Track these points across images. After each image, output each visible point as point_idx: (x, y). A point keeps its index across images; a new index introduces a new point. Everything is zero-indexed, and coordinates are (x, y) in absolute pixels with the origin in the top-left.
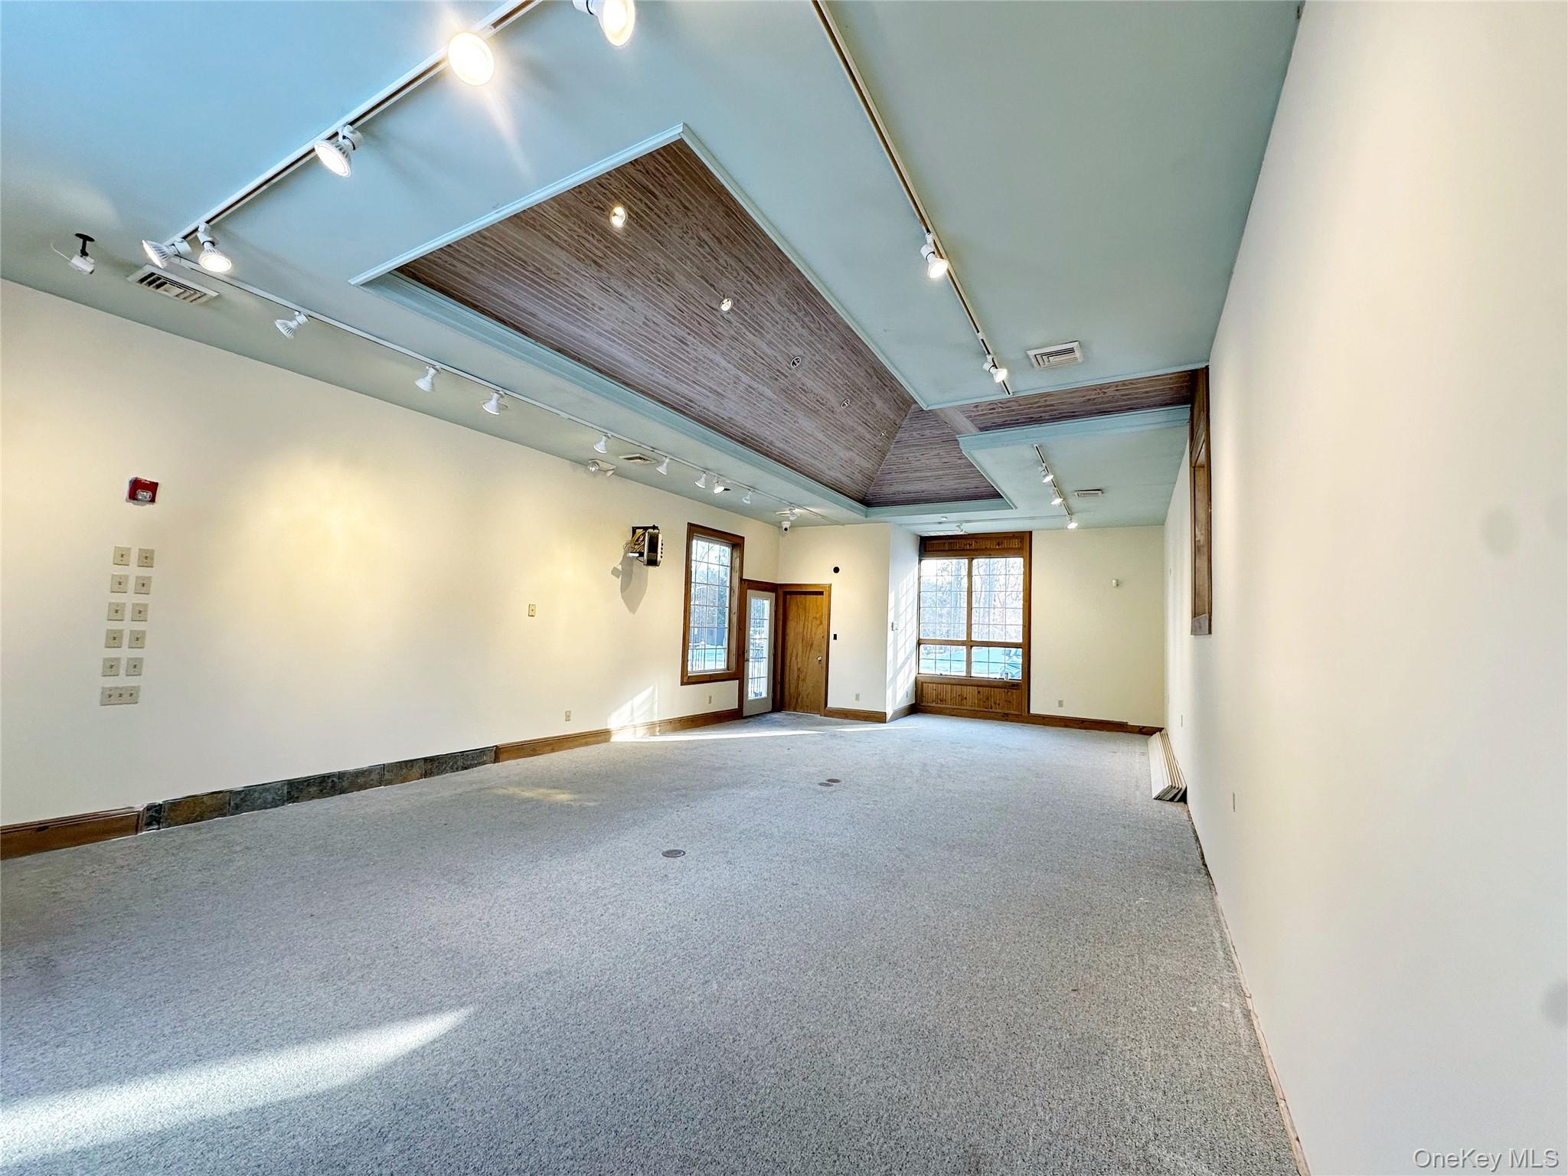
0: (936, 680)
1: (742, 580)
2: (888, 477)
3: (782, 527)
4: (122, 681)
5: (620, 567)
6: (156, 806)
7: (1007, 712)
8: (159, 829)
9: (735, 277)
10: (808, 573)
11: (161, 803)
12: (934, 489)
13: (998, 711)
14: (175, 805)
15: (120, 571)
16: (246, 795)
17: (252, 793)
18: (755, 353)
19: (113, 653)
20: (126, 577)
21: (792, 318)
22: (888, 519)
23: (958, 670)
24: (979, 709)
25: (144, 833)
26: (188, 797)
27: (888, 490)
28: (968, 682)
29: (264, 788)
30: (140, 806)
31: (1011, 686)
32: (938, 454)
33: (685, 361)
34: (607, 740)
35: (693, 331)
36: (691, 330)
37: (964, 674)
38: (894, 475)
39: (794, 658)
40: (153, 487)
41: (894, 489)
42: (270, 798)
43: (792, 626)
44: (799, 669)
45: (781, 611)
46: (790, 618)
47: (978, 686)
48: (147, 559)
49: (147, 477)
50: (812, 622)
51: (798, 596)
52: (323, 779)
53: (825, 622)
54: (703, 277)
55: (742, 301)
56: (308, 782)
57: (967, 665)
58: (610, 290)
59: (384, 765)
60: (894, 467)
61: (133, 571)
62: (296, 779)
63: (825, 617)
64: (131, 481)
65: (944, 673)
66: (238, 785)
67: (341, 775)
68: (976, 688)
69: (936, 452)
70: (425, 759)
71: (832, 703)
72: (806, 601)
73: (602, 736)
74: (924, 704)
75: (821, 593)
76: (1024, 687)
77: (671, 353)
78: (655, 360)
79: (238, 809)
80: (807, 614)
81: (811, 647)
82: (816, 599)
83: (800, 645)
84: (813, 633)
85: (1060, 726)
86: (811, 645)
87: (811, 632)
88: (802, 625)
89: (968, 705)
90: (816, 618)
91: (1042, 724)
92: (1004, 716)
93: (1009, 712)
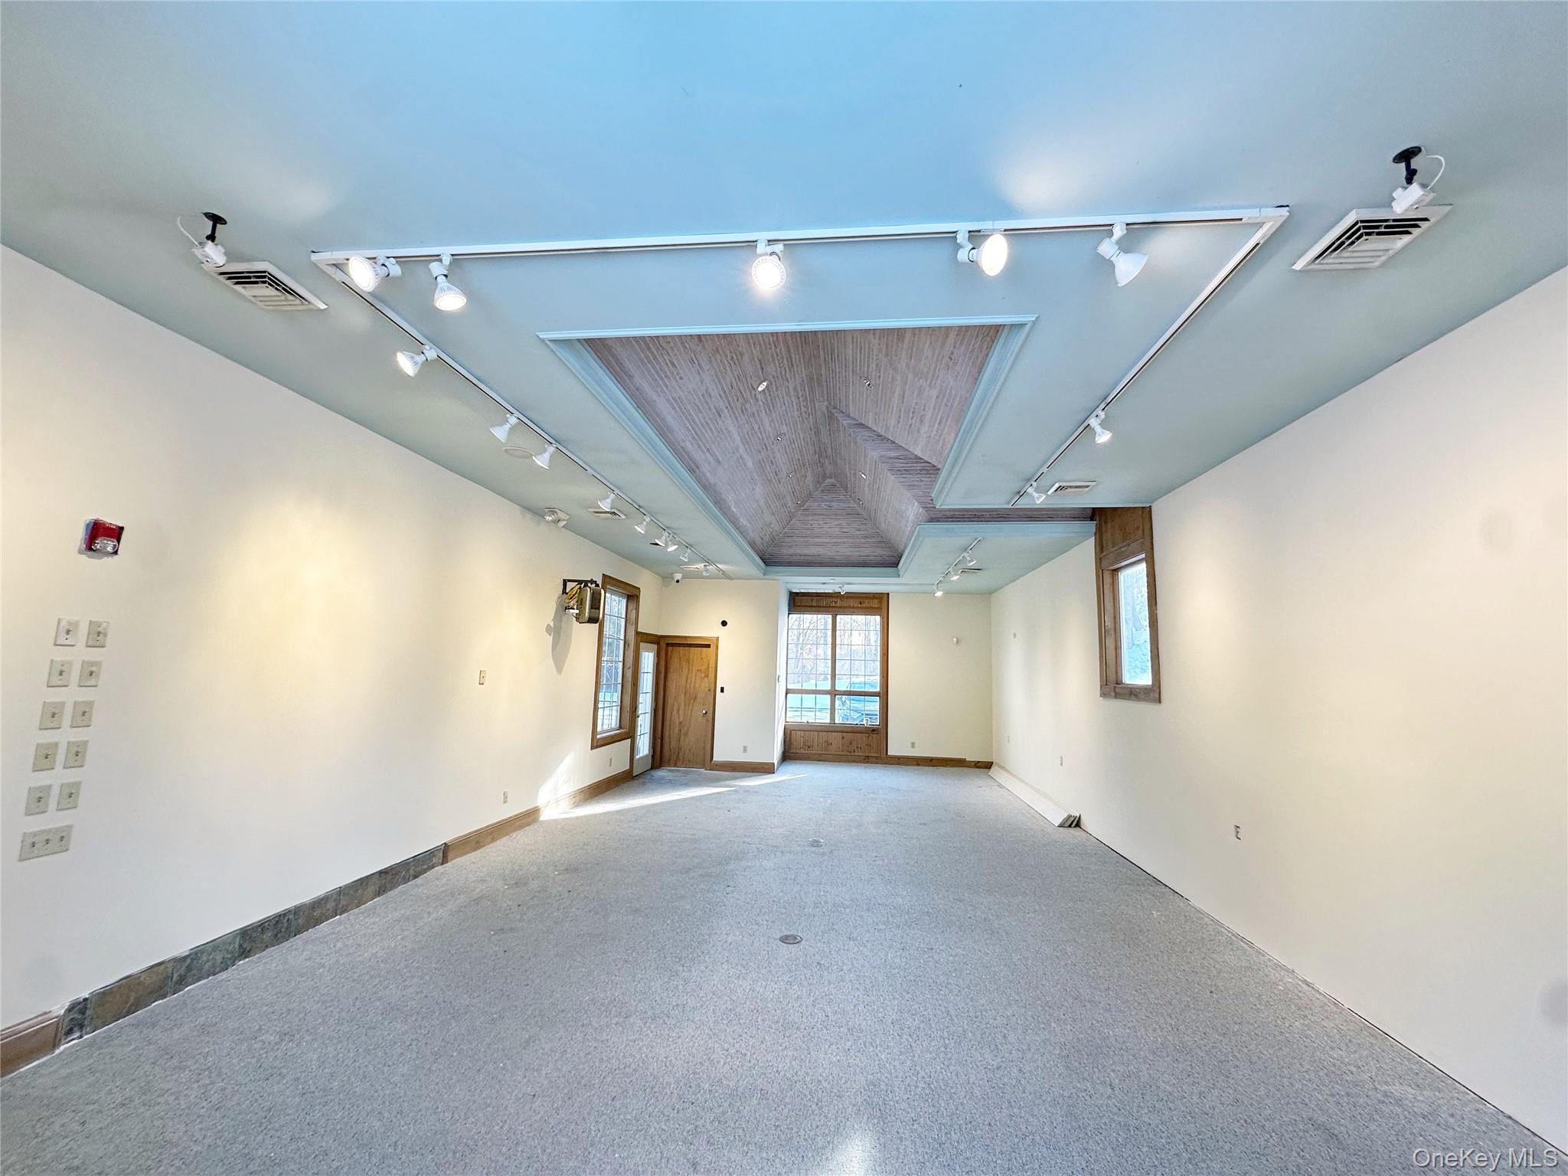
0: (803, 728)
1: (638, 633)
2: (789, 540)
3: (673, 579)
4: (51, 820)
5: (552, 624)
6: (79, 1003)
7: (867, 755)
8: (81, 1037)
9: (779, 364)
10: (697, 624)
11: (87, 996)
12: (829, 554)
13: (860, 754)
14: (104, 996)
15: (60, 655)
16: (193, 960)
17: (199, 955)
18: (759, 428)
19: (43, 779)
20: (70, 663)
21: (795, 401)
22: (779, 578)
23: (824, 718)
24: (843, 753)
25: (62, 1048)
26: (121, 980)
27: (786, 551)
28: (831, 729)
29: (214, 945)
30: (59, 1008)
31: (873, 730)
32: (840, 525)
33: (711, 430)
34: (535, 820)
35: (732, 408)
36: (730, 405)
37: (828, 721)
38: (795, 539)
39: (675, 712)
40: (116, 533)
41: (792, 551)
42: (219, 959)
43: (673, 677)
44: (680, 723)
45: (663, 663)
46: (671, 671)
47: (843, 732)
48: (97, 636)
49: (111, 519)
50: (696, 675)
51: (681, 648)
52: (279, 918)
53: (712, 675)
54: (760, 361)
55: (774, 383)
56: (262, 926)
57: (831, 713)
58: (696, 361)
59: (340, 887)
60: (797, 532)
61: (79, 654)
62: (248, 926)
63: (712, 670)
64: (88, 525)
65: (810, 721)
66: (183, 949)
67: (297, 911)
68: (840, 734)
69: (837, 523)
70: (381, 872)
71: (718, 757)
72: (690, 653)
73: (530, 817)
74: (792, 751)
75: (708, 646)
76: (883, 731)
77: (707, 423)
78: (693, 428)
79: (182, 982)
80: (691, 667)
81: (694, 700)
82: (701, 651)
83: (682, 698)
84: (697, 686)
85: (914, 765)
86: (695, 698)
87: (695, 685)
88: (684, 678)
89: (833, 749)
90: (700, 671)
91: (899, 764)
92: (865, 759)
93: (869, 755)
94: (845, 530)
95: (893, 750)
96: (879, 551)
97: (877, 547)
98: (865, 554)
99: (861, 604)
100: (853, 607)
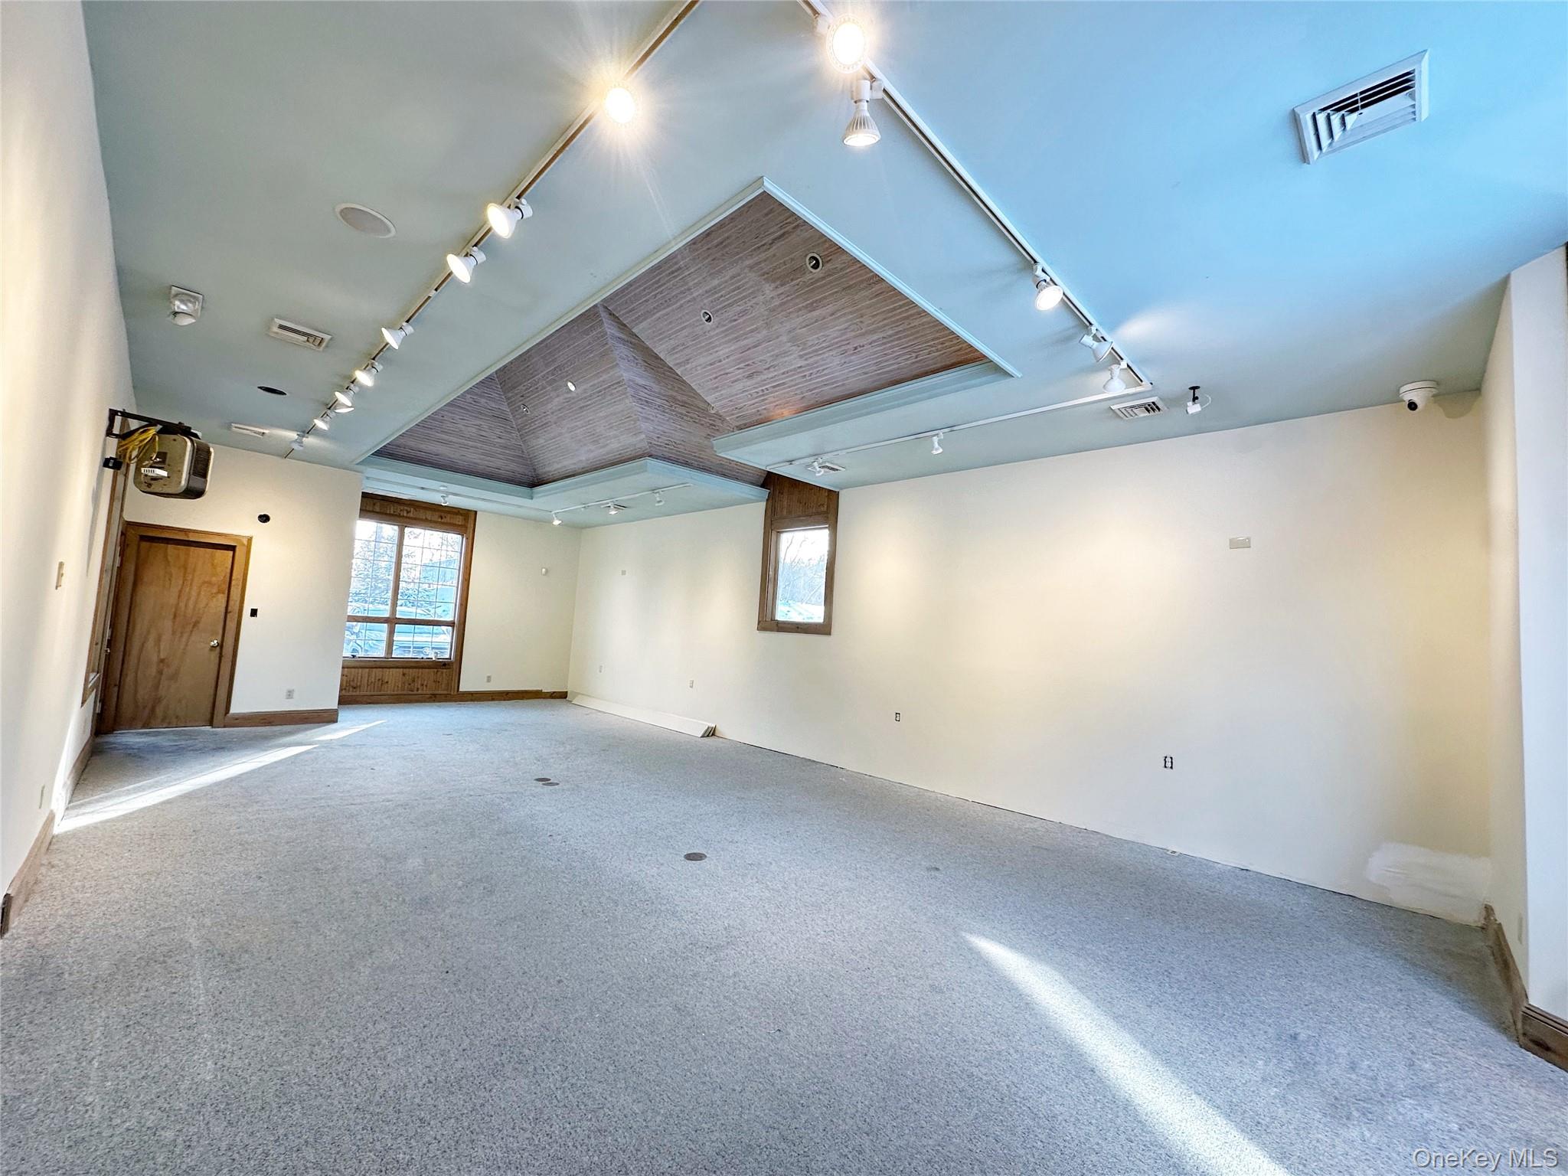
13: (425, 692)
23: (379, 651)
24: (403, 693)
28: (389, 663)
31: (440, 665)
37: (383, 655)
39: (152, 644)
43: (149, 591)
44: (162, 660)
46: (147, 580)
47: (402, 667)
51: (173, 544)
53: (234, 591)
57: (388, 645)
63: (235, 584)
68: (397, 669)
71: (238, 707)
72: (189, 555)
75: (230, 548)
76: (456, 665)
80: (189, 576)
81: (194, 626)
82: (212, 557)
83: (168, 624)
84: (202, 605)
85: (489, 700)
86: (196, 624)
87: (196, 602)
88: (175, 591)
89: (389, 689)
90: (209, 583)
91: (472, 700)
92: (431, 697)
93: (436, 692)
94: (484, 433)
95: (465, 686)
96: (513, 466)
97: (513, 461)
98: (495, 465)
99: (442, 518)
100: (431, 521)
